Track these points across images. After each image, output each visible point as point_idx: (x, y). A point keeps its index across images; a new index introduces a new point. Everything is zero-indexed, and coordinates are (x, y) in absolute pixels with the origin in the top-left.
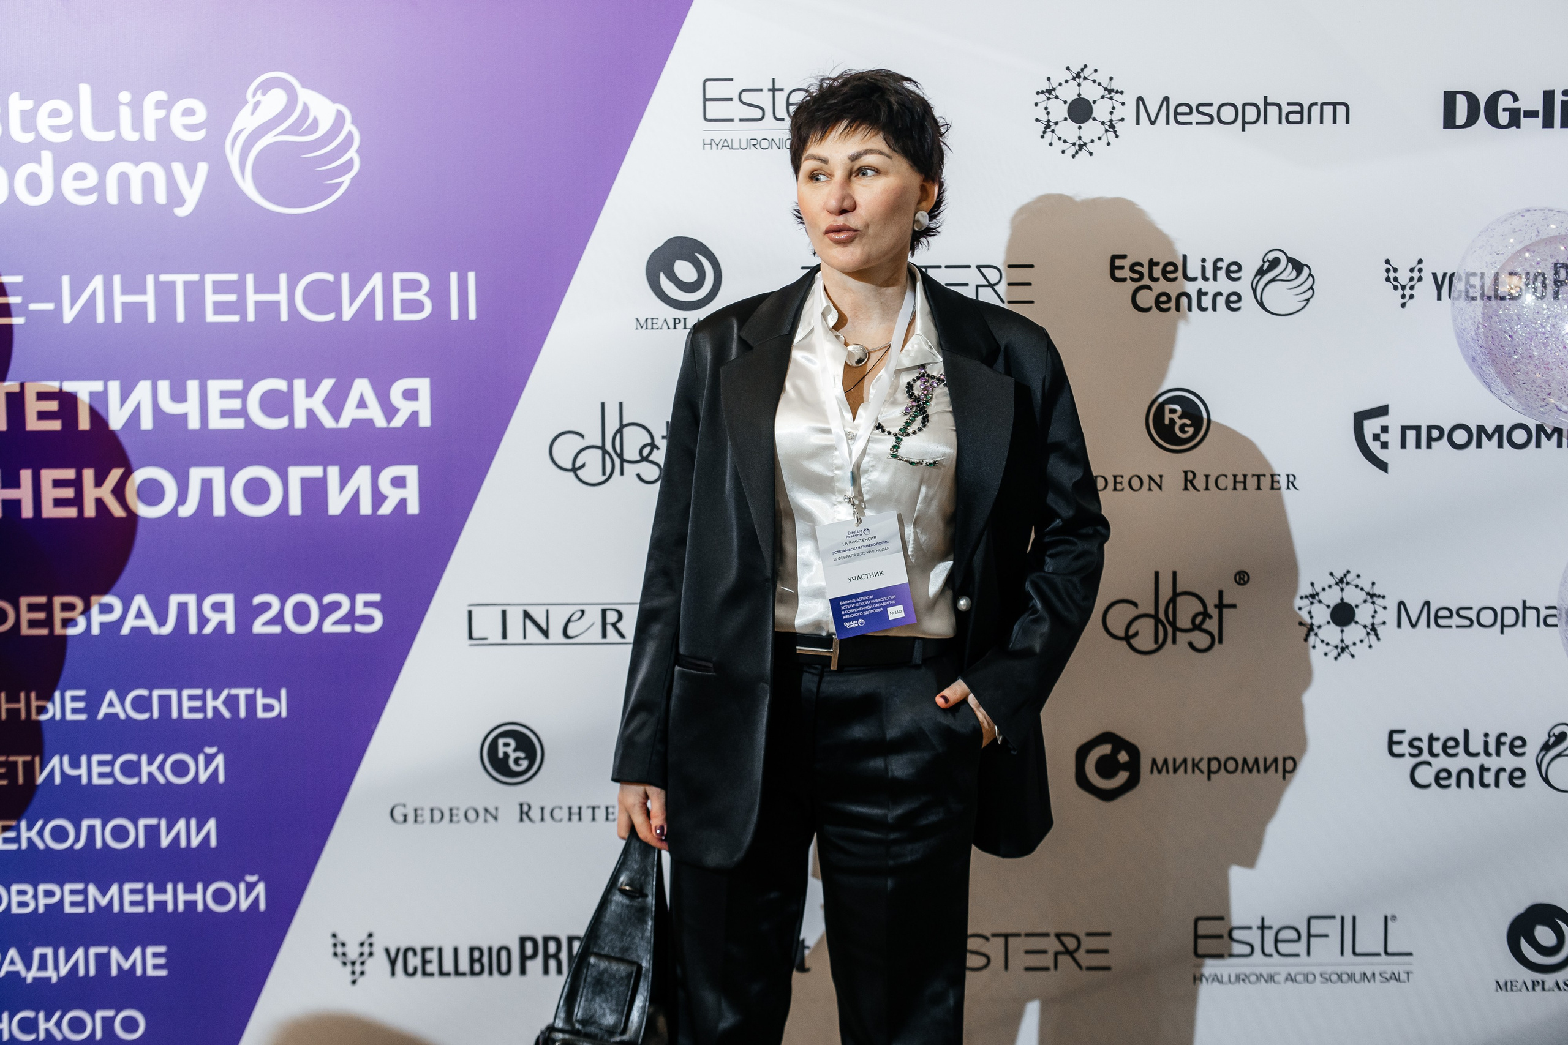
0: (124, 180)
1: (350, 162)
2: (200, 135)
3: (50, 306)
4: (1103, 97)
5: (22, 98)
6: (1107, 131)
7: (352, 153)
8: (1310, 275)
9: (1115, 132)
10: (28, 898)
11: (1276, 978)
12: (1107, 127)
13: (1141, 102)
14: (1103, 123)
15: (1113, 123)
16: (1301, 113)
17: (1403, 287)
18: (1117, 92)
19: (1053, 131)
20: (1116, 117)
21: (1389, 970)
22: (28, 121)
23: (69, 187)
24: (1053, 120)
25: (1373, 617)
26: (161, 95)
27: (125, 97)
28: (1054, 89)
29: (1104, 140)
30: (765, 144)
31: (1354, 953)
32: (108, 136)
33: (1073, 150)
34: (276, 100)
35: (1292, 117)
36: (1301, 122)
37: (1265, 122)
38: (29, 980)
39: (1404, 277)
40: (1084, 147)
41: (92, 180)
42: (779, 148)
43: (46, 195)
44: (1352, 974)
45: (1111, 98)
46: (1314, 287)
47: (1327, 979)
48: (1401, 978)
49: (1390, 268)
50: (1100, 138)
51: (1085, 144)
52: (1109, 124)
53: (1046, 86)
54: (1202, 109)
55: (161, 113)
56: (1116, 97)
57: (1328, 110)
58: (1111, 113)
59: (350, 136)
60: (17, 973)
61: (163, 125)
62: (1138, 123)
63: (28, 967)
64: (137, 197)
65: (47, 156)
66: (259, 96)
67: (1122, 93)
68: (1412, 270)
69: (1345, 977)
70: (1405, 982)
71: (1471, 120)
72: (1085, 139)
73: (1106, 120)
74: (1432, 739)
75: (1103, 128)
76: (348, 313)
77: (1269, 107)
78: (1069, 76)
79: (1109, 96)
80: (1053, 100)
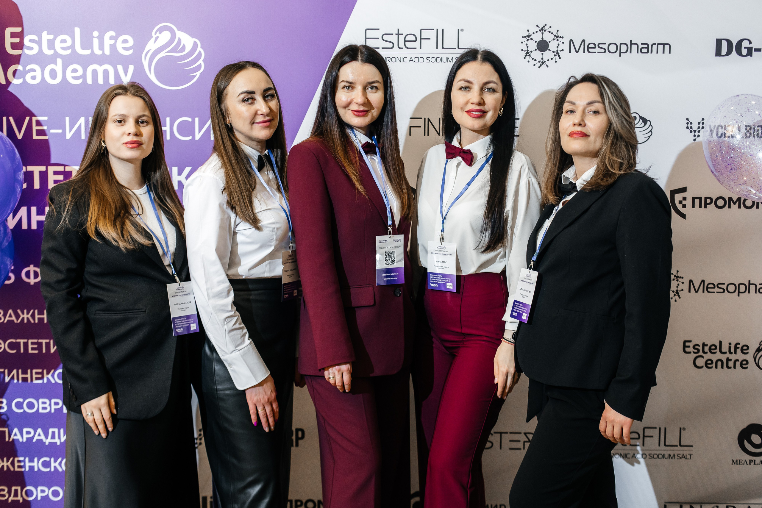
0: (95, 72)
1: (200, 65)
2: (130, 52)
3: (60, 131)
4: (554, 39)
5: (48, 34)
6: (555, 55)
7: (201, 62)
8: (650, 125)
9: (559, 56)
10: (47, 405)
11: (628, 456)
12: (555, 54)
13: (571, 42)
14: (553, 52)
15: (558, 52)
16: (648, 48)
17: (695, 131)
18: (560, 37)
19: (530, 55)
20: (559, 49)
21: (681, 453)
22: (51, 44)
23: (69, 75)
24: (530, 50)
25: (677, 287)
26: (113, 33)
27: (96, 34)
28: (531, 35)
29: (554, 60)
30: (394, 60)
31: (665, 445)
32: (88, 52)
33: (539, 64)
34: (165, 36)
35: (643, 50)
36: (648, 52)
37: (631, 52)
38: (47, 444)
39: (695, 127)
40: (544, 63)
41: (80, 72)
42: (400, 62)
43: (59, 79)
44: (664, 455)
45: (558, 40)
46: (652, 131)
47: (652, 457)
48: (687, 457)
49: (689, 122)
50: (552, 59)
51: (545, 62)
52: (556, 52)
53: (527, 34)
54: (600, 46)
55: (113, 42)
56: (560, 39)
57: (661, 47)
58: (557, 47)
59: (200, 53)
60: (42, 440)
61: (113, 47)
62: (570, 52)
63: (47, 437)
64: (101, 81)
65: (59, 61)
66: (158, 34)
67: (563, 37)
68: (699, 123)
69: (660, 456)
70: (688, 459)
71: (729, 52)
72: (545, 59)
73: (555, 50)
74: (704, 345)
75: (553, 54)
76: (198, 136)
77: (632, 45)
78: (538, 29)
79: (556, 39)
80: (530, 41)
